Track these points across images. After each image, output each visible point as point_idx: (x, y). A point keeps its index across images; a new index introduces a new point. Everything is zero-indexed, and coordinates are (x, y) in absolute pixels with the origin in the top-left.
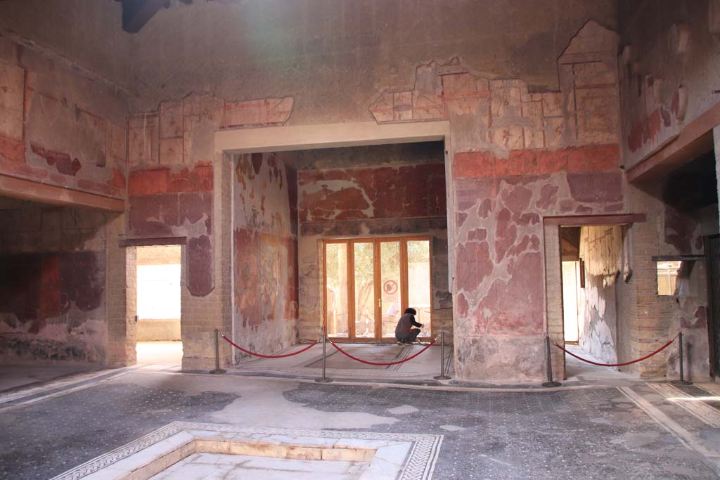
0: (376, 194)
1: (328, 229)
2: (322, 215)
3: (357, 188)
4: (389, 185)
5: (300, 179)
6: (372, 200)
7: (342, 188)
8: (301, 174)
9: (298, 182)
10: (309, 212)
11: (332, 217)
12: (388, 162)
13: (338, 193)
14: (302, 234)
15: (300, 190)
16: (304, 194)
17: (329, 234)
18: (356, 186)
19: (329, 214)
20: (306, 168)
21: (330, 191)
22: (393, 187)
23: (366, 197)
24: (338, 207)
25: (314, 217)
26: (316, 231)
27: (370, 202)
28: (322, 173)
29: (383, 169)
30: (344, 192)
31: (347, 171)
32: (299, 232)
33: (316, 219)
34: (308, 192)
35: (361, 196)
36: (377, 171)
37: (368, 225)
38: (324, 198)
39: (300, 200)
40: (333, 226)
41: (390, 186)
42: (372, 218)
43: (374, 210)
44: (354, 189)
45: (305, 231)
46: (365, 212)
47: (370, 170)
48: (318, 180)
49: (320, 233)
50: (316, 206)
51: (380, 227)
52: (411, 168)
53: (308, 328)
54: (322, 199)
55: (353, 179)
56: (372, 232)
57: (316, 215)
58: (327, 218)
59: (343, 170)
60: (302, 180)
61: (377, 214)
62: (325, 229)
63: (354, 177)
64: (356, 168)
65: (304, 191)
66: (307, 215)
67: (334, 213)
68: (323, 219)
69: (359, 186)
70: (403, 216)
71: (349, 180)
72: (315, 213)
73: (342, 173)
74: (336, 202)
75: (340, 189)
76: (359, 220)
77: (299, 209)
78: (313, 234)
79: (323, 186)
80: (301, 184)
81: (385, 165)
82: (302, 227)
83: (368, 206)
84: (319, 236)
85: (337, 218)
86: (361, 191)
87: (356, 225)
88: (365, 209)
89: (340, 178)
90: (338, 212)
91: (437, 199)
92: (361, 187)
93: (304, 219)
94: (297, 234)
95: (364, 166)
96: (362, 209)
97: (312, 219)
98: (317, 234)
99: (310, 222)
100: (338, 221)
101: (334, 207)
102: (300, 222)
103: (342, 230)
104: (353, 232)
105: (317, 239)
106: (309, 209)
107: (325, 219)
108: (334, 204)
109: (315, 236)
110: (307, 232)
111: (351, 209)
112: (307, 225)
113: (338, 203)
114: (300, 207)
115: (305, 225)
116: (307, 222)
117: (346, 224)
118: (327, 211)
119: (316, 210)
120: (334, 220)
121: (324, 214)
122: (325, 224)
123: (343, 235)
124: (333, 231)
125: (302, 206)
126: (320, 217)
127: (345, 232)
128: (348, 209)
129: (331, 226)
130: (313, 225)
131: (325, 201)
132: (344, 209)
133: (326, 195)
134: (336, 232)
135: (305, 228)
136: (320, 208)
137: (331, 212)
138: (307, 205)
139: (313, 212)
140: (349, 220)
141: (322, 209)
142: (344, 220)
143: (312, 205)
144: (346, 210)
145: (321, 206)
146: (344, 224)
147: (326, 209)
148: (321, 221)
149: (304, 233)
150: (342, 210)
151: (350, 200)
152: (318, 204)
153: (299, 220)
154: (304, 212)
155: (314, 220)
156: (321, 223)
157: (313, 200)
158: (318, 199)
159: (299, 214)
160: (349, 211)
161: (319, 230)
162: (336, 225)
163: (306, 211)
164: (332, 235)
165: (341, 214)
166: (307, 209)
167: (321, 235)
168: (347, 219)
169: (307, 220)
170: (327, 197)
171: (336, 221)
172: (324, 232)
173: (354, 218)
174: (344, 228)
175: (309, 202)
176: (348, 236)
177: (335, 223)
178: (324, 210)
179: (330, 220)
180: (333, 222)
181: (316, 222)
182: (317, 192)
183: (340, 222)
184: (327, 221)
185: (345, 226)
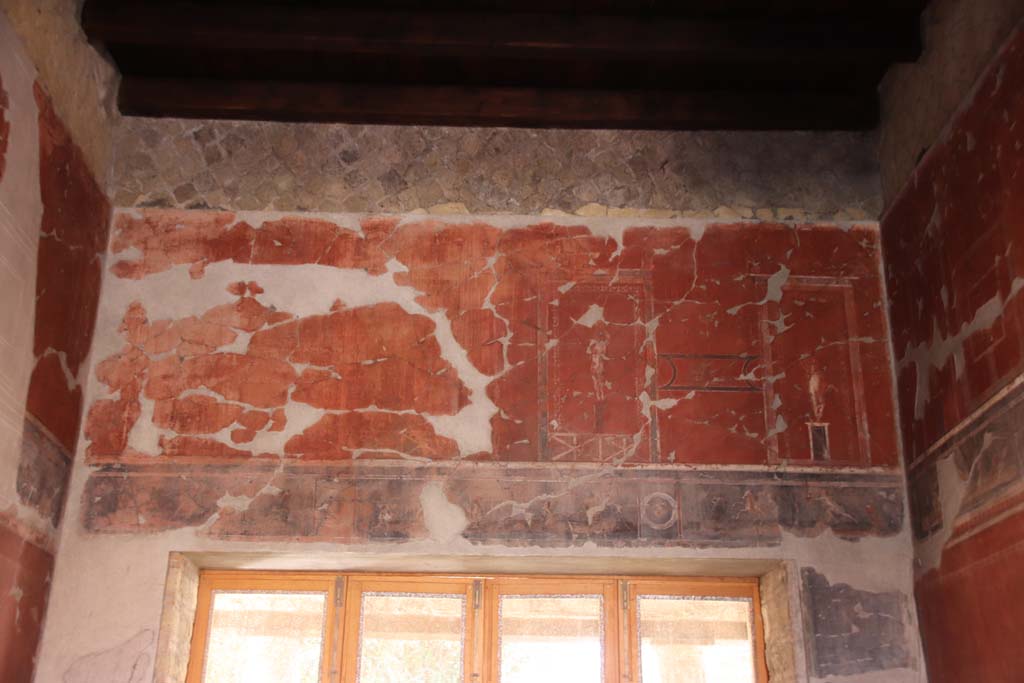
0: (505, 341)
1: (242, 504)
2: (214, 428)
3: (414, 308)
4: (574, 305)
5: (117, 248)
6: (485, 369)
7: (336, 305)
8: (129, 225)
9: (110, 259)
10: (148, 406)
11: (271, 442)
12: (566, 206)
13: (311, 325)
14: (88, 524)
15: (115, 297)
16: (135, 318)
17: (245, 526)
18: (408, 299)
19: (252, 426)
20: (161, 202)
21: (274, 316)
22: (593, 316)
23: (455, 355)
24: (306, 392)
25: (171, 435)
26: (169, 509)
27: (476, 381)
28: (244, 226)
29: (543, 232)
30: (341, 321)
31: (367, 228)
32: (73, 506)
33: (183, 448)
34: (153, 314)
35: (434, 347)
36: (517, 236)
37: (458, 490)
38: (241, 344)
39: (107, 342)
40: (265, 490)
41: (579, 312)
42: (482, 457)
43: (494, 421)
44: (396, 312)
45: (106, 507)
46: (443, 425)
47: (483, 231)
48: (220, 257)
49: (196, 519)
50: (193, 379)
51: (519, 509)
52: (681, 237)
54: (225, 349)
55: (394, 266)
56: (476, 532)
57: (183, 428)
58: (242, 447)
59: (348, 221)
60: (132, 254)
61: (508, 439)
62: (226, 502)
63: (401, 258)
64: (412, 218)
65: (135, 308)
66: (131, 423)
67: (280, 423)
68: (218, 449)
69: (419, 300)
70: (642, 455)
71: (376, 270)
72: (177, 416)
73: (345, 236)
74: (299, 369)
75: (322, 308)
76: (412, 462)
77: (95, 391)
78: (151, 527)
79: (240, 288)
80: (125, 269)
81: (554, 217)
82: (93, 484)
83: (464, 398)
84: (184, 538)
85: (301, 446)
86: (428, 326)
87: (395, 487)
88: (446, 409)
89: (331, 260)
90: (302, 417)
91: (814, 384)
92: (434, 306)
93: (111, 443)
94: (57, 517)
95: (452, 215)
96: (434, 410)
97: (161, 444)
98: (174, 527)
99: (142, 462)
100: (299, 463)
101: (284, 394)
102: (87, 460)
103: (317, 513)
104: (377, 522)
105: (171, 553)
106: (149, 395)
107: (228, 448)
108: (288, 376)
109: (160, 534)
110: (119, 513)
111: (372, 408)
112: (125, 475)
113: (306, 375)
114: (104, 379)
115: (111, 474)
116: (125, 459)
117: (340, 482)
118: (248, 407)
119: (189, 399)
120: (276, 457)
121: (226, 426)
122: (226, 476)
123: (318, 540)
124: (266, 512)
125: (114, 377)
126: (204, 436)
127: (330, 524)
128: (359, 407)
129: (256, 486)
130: (157, 475)
131: (242, 359)
132: (337, 406)
133: (247, 330)
134: (285, 519)
135: (110, 490)
136: (212, 394)
137: (265, 414)
138: (141, 375)
139: (168, 409)
140: (356, 463)
141: (220, 399)
142: (329, 458)
143: (165, 377)
144: (347, 411)
145: (213, 381)
146: (329, 478)
147: (240, 400)
148: (209, 460)
149: (103, 514)
150: (326, 408)
151: (370, 362)
152: (201, 373)
153: (83, 444)
154: (120, 406)
155: (168, 451)
156: (208, 468)
157: (174, 351)
158: (201, 350)
159: (90, 413)
160: (361, 416)
161: (188, 505)
162: (289, 481)
163: (129, 402)
164: (258, 534)
165: (317, 427)
166: (135, 392)
167: (197, 533)
168: (347, 456)
169: (127, 450)
170: (253, 341)
171: (290, 460)
172: (216, 516)
173: (387, 451)
174: (330, 503)
175: (153, 358)
176: (345, 542)
177: (279, 471)
178: (231, 402)
179: (254, 453)
180: (269, 468)
181: (176, 460)
182: (200, 313)
183: (307, 471)
184: (238, 460)
185: (332, 492)
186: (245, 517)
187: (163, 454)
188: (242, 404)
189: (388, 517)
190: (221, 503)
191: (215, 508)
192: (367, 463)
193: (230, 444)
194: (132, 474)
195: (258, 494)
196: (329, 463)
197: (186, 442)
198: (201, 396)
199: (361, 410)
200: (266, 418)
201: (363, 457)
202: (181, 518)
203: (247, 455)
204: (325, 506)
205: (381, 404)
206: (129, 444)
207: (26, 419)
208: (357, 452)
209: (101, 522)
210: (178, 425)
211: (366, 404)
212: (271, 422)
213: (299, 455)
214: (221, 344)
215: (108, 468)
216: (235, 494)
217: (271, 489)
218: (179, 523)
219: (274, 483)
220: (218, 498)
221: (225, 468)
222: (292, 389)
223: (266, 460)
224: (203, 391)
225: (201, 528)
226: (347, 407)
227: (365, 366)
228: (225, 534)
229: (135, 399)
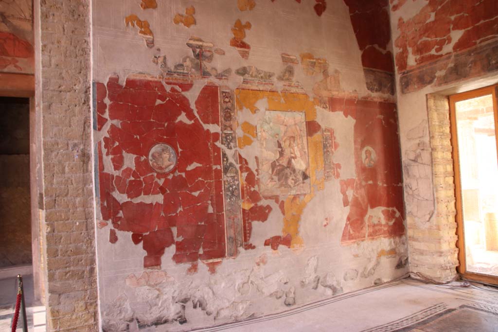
1: (443, 73)
2: (430, 50)
9: (391, 6)
10: (410, 50)
11: (448, 48)
14: (403, 92)
15: (394, 18)
16: (401, 23)
17: (445, 80)
19: (441, 44)
24: (457, 27)
25: (418, 57)
26: (423, 81)
32: (398, 88)
33: (422, 60)
38: (432, 17)
39: (395, 34)
45: (406, 86)
49: (430, 82)
50: (421, 36)
53: (422, 253)
54: (428, 21)
57: (421, 53)
58: (440, 53)
65: (400, 19)
66: (407, 57)
67: (450, 40)
68: (432, 57)
72: (419, 50)
74: (453, 18)
77: (396, 51)
78: (419, 88)
80: (395, 8)
82: (401, 79)
90: (457, 35)
93: (403, 65)
94: (393, 91)
97: (416, 61)
98: (425, 87)
99: (412, 69)
100: (459, 52)
101: (449, 29)
102: (398, 73)
103: (468, 69)
104: (490, 64)
105: (427, 95)
106: (410, 47)
107: (435, 55)
108: (449, 23)
109: (422, 90)
110: (410, 86)
111: (482, 22)
112: (409, 74)
113: (455, 19)
114: (397, 46)
115: (405, 75)
116: (408, 69)
117: (474, 54)
118: (438, 39)
119: (421, 43)
120: (450, 53)
121: (433, 48)
122: (436, 65)
123: (470, 78)
124: (451, 73)
125: (399, 45)
126: (427, 54)
127: (473, 71)
128: (477, 23)
129: (446, 65)
130: (417, 71)
131: (434, 22)
132: (468, 27)
133: (433, 11)
134: (457, 74)
135: (406, 80)
136: (427, 39)
137: (444, 39)
138: (406, 41)
139: (416, 49)
140: (478, 45)
141: (429, 39)
142: (469, 47)
143: (413, 39)
144: (472, 27)
145: (427, 34)
146: (470, 55)
147: (436, 37)
148: (430, 62)
149: (406, 88)
150: (464, 29)
151: (478, 3)
152: (422, 33)
153: (396, 68)
154: (403, 53)
155: (418, 62)
156: (430, 64)
157: (414, 29)
158: (421, 25)
159: (396, 58)
160: (478, 26)
161: (427, 78)
162: (456, 60)
163: (405, 51)
164: (450, 81)
165: (462, 37)
166: (406, 47)
167: (431, 87)
168: (475, 44)
169: (408, 66)
170: (436, 15)
171: (455, 53)
172: (436, 79)
173: (490, 36)
174: (472, 63)
175: (408, 34)
176: (479, 76)
177: (453, 57)
178: (433, 39)
179: (444, 54)
180: (449, 58)
181: (422, 65)
182: (418, 12)
183: (462, 54)
184: (439, 58)
185: (472, 59)
186: (445, 77)
187: (417, 64)
188: (437, 39)
189: (494, 62)
190: (437, 75)
191: (435, 77)
192: (483, 44)
193: (436, 54)
194: (411, 73)
195: (447, 68)
196: (469, 49)
197: (423, 58)
198: (424, 41)
199: (478, 24)
200: (445, 40)
201: (481, 42)
202: (426, 83)
203: (441, 56)
204: (470, 65)
205: (485, 18)
206: (408, 64)
207: (364, 69)
208: (478, 41)
209: (405, 90)
210: (419, 53)
211: (479, 21)
212: (447, 41)
213: (458, 50)
214: (426, 20)
215: (404, 73)
216: (440, 70)
217: (451, 65)
218: (426, 84)
219: (451, 63)
220: (435, 73)
221: (436, 62)
222: (452, 27)
223: (447, 56)
224: (424, 39)
225: (432, 84)
226: (472, 25)
227: (477, 6)
228: (440, 85)
229: (406, 49)
